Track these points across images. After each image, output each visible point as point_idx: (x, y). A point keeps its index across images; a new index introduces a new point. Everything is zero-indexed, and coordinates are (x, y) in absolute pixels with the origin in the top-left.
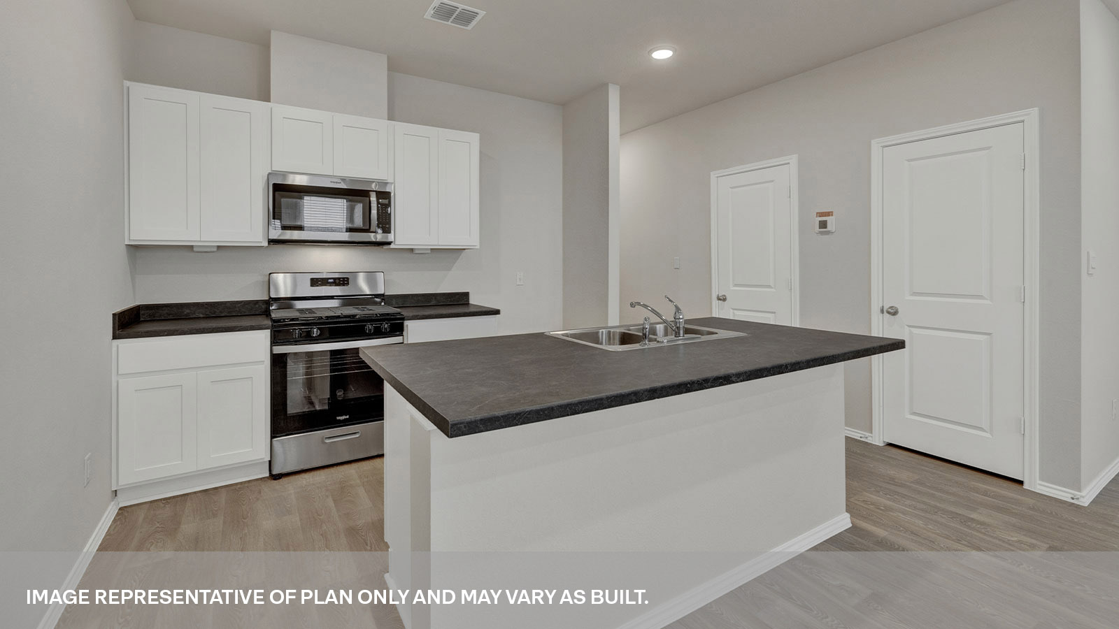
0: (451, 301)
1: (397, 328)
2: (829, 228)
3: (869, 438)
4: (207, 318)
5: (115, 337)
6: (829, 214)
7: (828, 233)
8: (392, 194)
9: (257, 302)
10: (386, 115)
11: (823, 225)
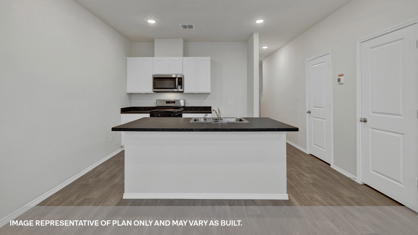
0: (205, 109)
1: (180, 116)
2: (341, 81)
3: (356, 180)
4: (144, 110)
5: (121, 113)
6: (342, 75)
7: (341, 84)
8: (182, 78)
9: (155, 107)
10: (182, 56)
11: (339, 80)
